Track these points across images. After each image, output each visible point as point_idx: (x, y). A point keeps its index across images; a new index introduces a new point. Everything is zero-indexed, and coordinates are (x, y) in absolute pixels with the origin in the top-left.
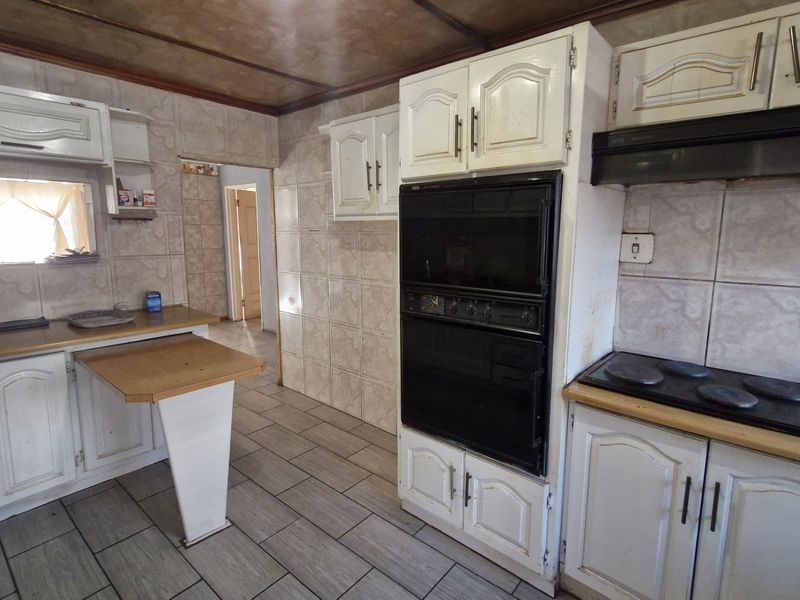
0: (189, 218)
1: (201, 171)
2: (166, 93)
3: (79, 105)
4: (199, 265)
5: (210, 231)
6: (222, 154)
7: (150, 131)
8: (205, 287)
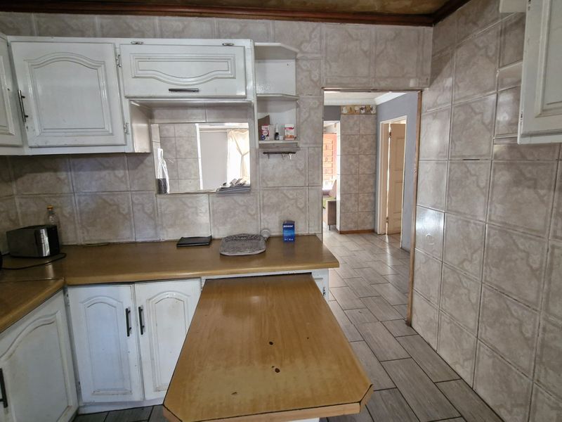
0: (351, 149)
1: (363, 112)
2: (315, 24)
3: (228, 45)
4: (355, 187)
5: (366, 160)
6: (365, 80)
7: (298, 66)
8: (358, 204)
